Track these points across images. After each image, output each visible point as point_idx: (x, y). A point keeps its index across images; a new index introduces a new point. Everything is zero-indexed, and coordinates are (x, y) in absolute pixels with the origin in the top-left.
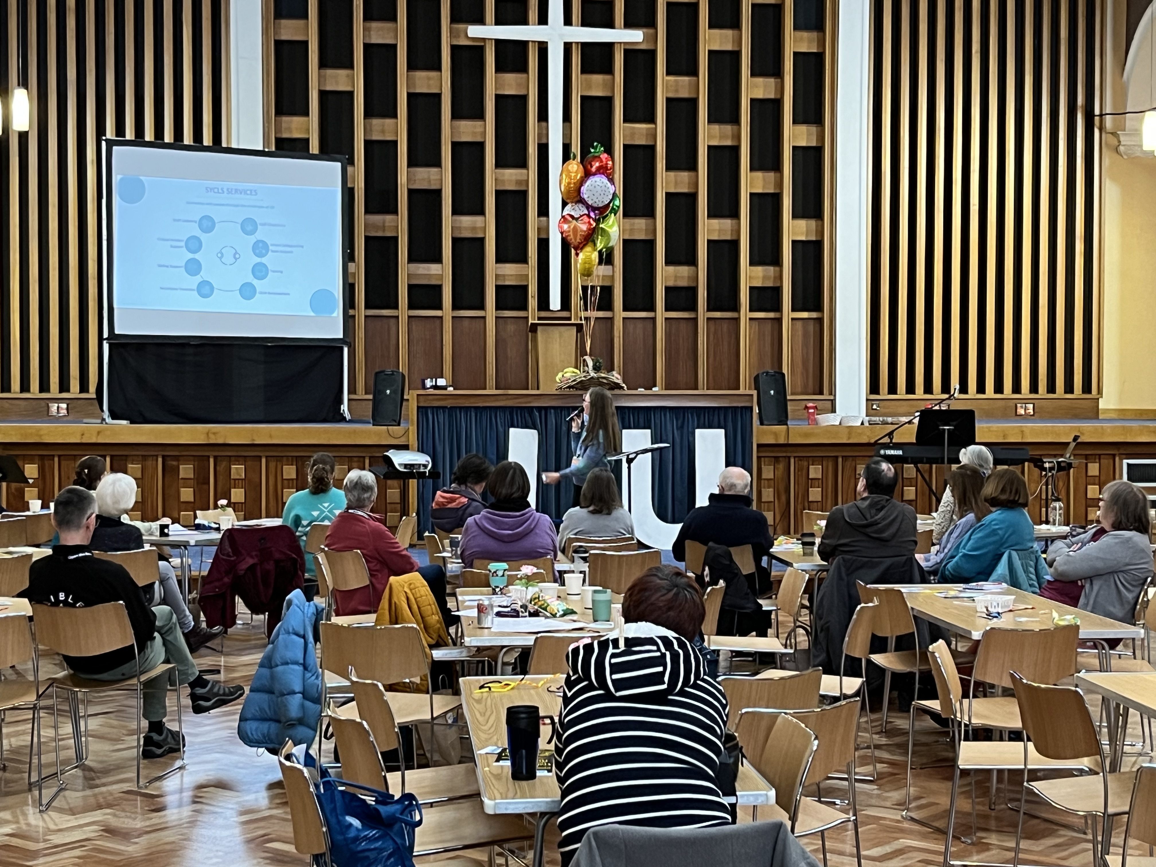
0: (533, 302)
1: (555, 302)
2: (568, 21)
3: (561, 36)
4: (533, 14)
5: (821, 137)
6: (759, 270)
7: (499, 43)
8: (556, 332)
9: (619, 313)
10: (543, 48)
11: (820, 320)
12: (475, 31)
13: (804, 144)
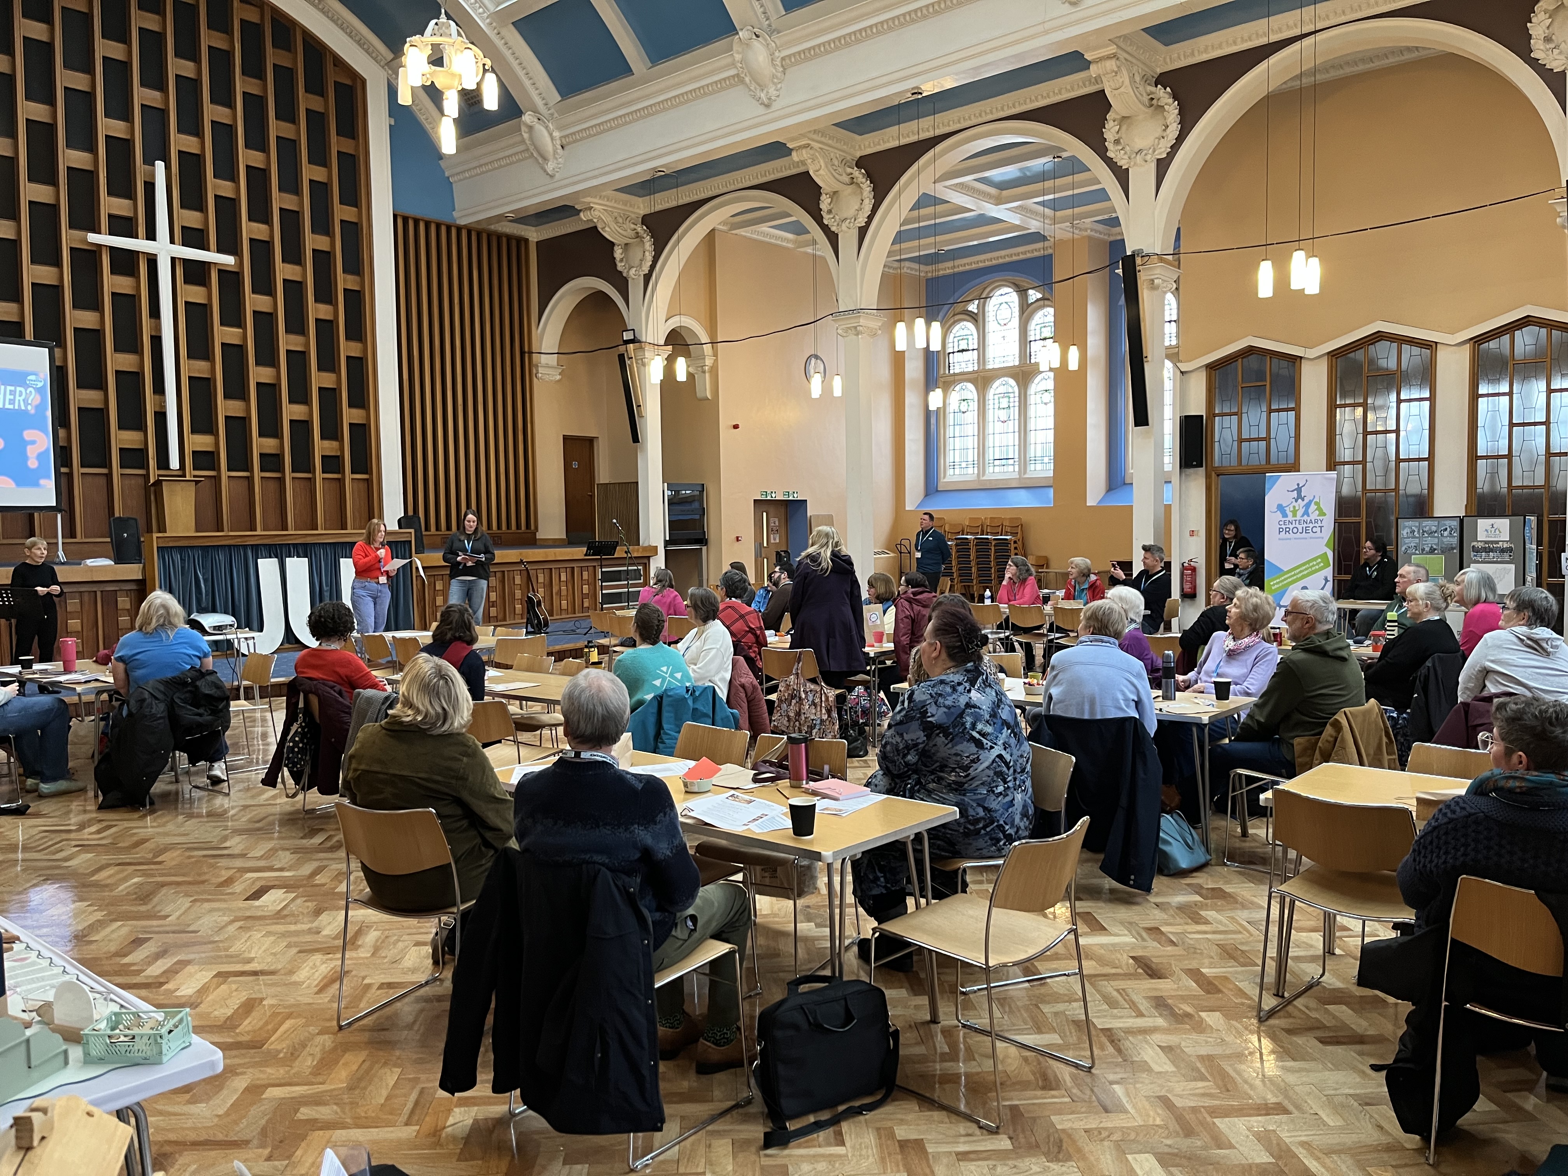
0: (152, 463)
1: (174, 463)
2: (172, 241)
3: (167, 251)
4: (142, 230)
5: (365, 350)
6: (327, 443)
7: (114, 251)
8: (178, 487)
9: (225, 473)
10: (152, 261)
11: (369, 482)
12: (93, 238)
13: (353, 355)
